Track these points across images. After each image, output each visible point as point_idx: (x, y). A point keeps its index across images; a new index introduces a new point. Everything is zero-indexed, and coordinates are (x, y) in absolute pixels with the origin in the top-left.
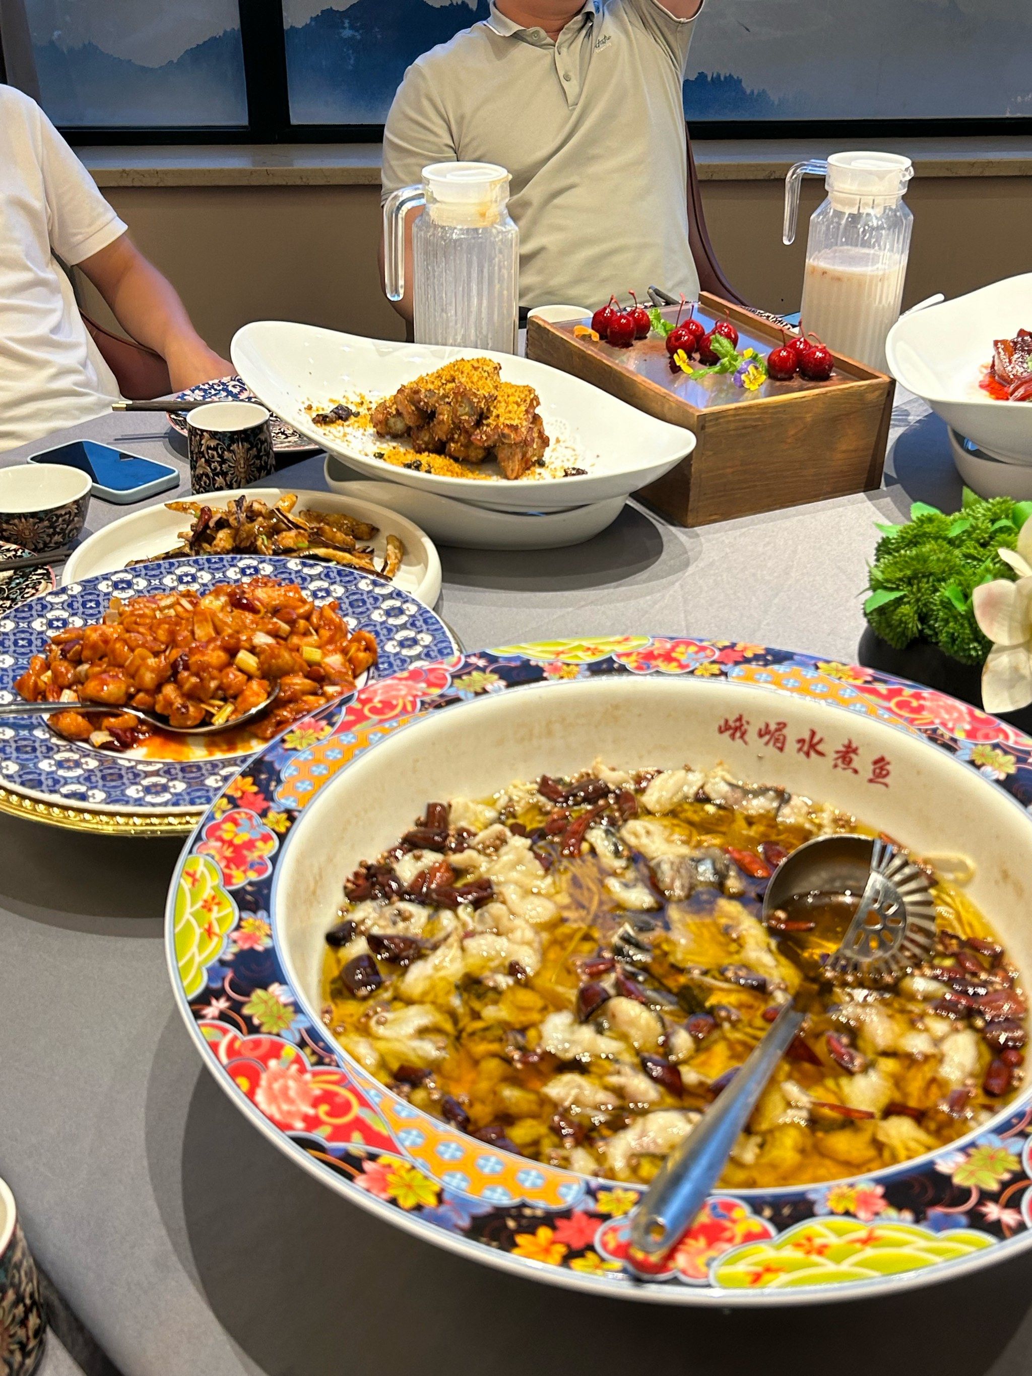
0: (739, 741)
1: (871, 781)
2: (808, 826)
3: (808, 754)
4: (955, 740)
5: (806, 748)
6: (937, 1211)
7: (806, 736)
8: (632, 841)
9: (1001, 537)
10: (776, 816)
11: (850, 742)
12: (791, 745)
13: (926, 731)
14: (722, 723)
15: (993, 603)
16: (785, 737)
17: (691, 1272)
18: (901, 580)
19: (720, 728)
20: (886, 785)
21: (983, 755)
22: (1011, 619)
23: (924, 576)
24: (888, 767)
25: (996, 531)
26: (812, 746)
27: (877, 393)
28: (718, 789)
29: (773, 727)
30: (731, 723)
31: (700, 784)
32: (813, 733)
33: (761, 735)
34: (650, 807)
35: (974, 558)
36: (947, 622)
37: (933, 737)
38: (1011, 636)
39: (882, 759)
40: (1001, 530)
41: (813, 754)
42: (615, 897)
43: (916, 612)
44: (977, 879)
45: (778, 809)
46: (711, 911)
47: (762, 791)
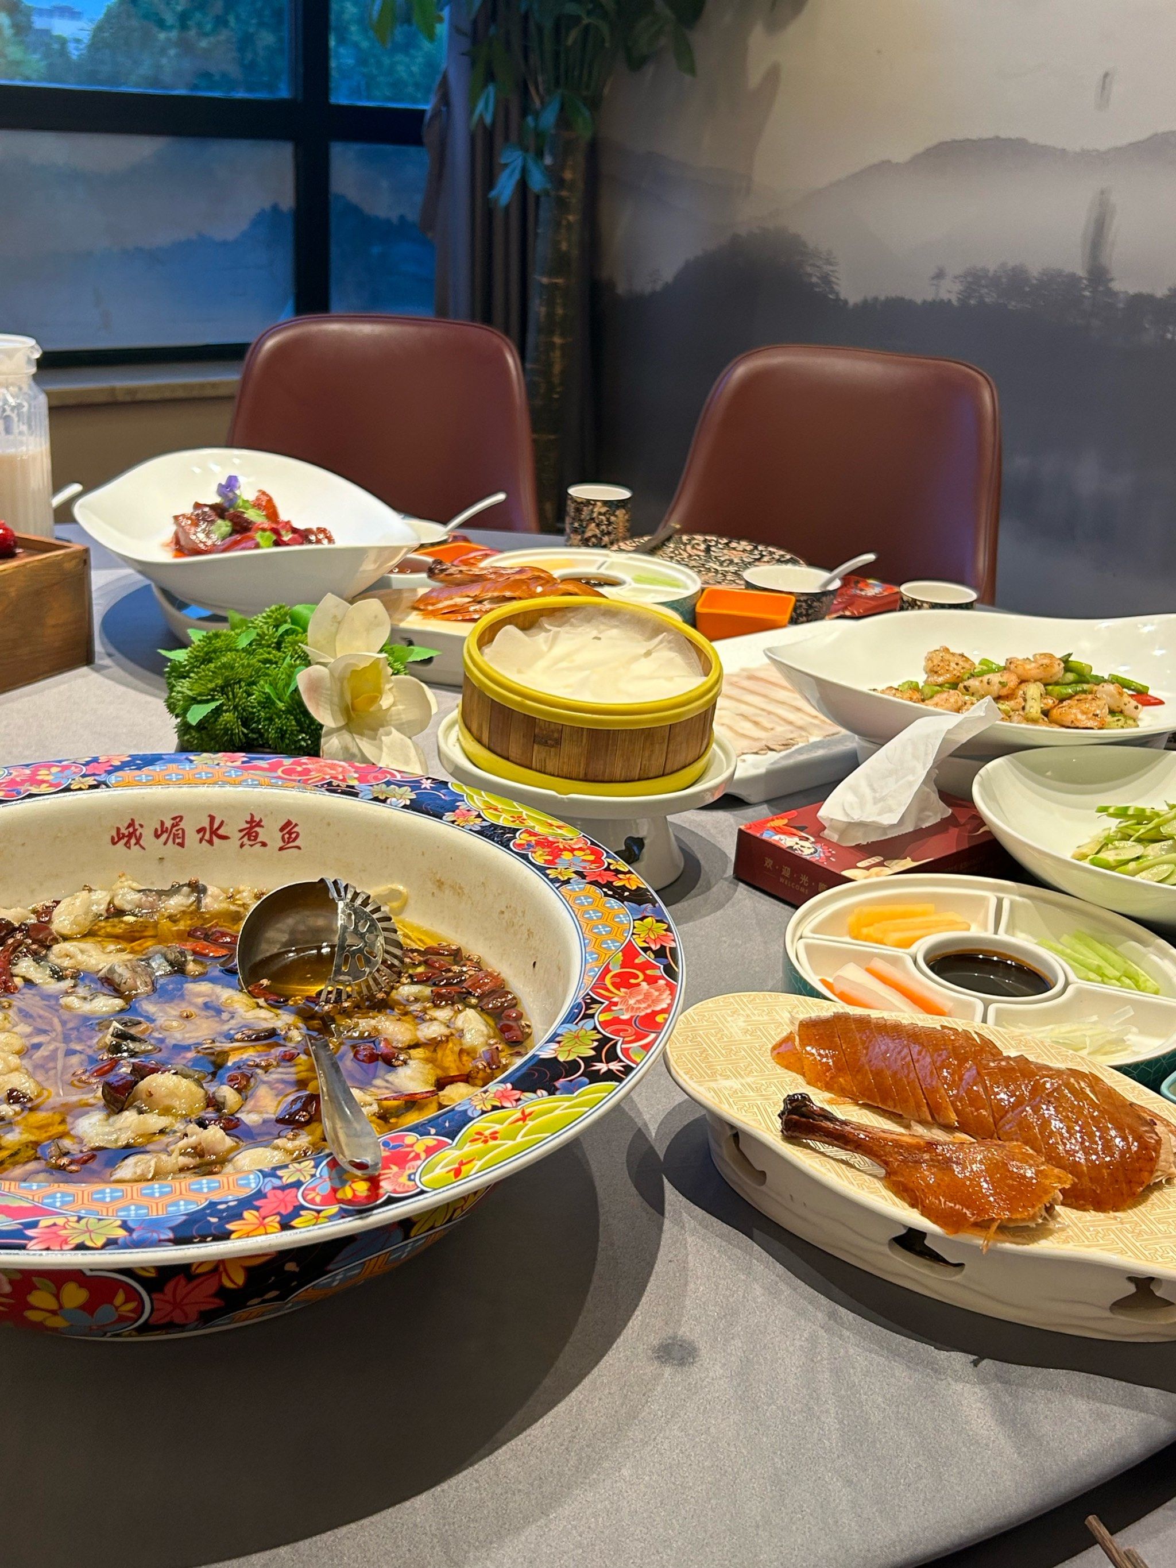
0: (135, 849)
1: (281, 849)
2: (233, 908)
3: (210, 842)
4: (352, 787)
5: (207, 837)
6: (560, 1083)
7: (206, 823)
8: (66, 963)
9: (289, 639)
10: (199, 908)
11: (252, 816)
12: (192, 838)
13: (322, 786)
14: (114, 833)
15: (315, 686)
16: (183, 831)
17: (398, 1189)
18: (214, 690)
19: (113, 838)
20: (299, 848)
21: (383, 792)
22: (331, 703)
23: (235, 683)
24: (296, 829)
25: (282, 636)
26: (214, 832)
27: (74, 562)
28: (127, 897)
29: (168, 824)
30: (123, 831)
31: (108, 899)
32: (212, 819)
33: (157, 836)
34: (66, 931)
35: (270, 662)
36: (270, 720)
37: (331, 788)
38: (334, 719)
39: (289, 823)
40: (287, 632)
41: (215, 839)
42: (80, 1012)
43: (237, 718)
44: (411, 902)
45: (199, 901)
46: (182, 997)
47: (175, 890)
